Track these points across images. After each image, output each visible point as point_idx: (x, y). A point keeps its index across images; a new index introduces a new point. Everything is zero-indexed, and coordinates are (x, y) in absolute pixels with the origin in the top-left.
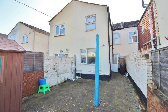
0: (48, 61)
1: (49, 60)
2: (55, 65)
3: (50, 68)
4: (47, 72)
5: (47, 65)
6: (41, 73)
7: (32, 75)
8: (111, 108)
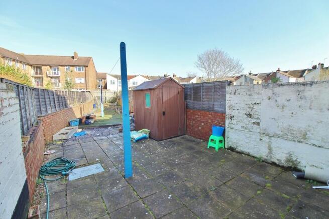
0: (233, 96)
1: (235, 94)
2: (251, 106)
3: (238, 111)
4: (231, 118)
5: (231, 105)
6: (221, 117)
7: (210, 115)
8: (103, 186)
